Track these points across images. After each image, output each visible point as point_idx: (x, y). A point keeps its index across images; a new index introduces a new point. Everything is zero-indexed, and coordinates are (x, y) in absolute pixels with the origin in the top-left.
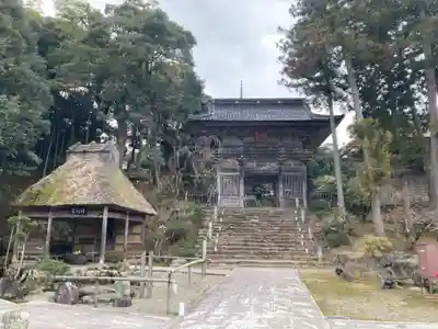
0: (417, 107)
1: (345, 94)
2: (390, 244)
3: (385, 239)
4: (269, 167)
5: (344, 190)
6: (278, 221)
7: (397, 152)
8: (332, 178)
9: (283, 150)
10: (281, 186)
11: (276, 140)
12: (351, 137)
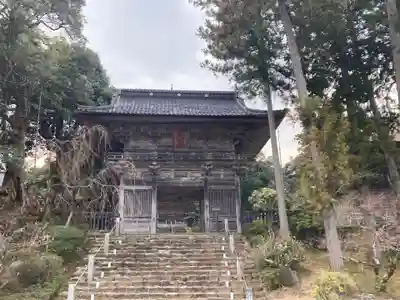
0: (377, 101)
1: (287, 81)
2: (351, 282)
3: (345, 275)
4: (191, 177)
5: (288, 206)
6: (197, 252)
7: (356, 153)
8: (272, 192)
9: (209, 156)
10: (207, 203)
11: (200, 143)
12: (299, 149)
